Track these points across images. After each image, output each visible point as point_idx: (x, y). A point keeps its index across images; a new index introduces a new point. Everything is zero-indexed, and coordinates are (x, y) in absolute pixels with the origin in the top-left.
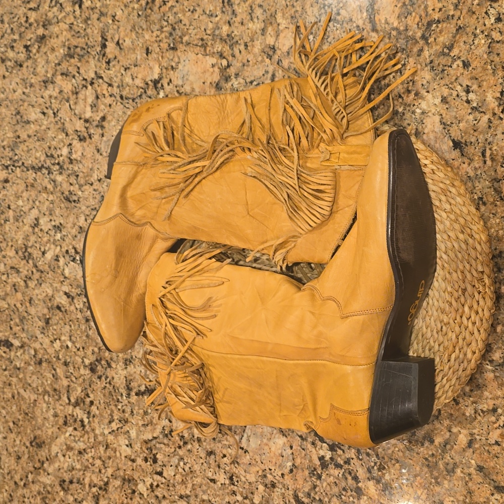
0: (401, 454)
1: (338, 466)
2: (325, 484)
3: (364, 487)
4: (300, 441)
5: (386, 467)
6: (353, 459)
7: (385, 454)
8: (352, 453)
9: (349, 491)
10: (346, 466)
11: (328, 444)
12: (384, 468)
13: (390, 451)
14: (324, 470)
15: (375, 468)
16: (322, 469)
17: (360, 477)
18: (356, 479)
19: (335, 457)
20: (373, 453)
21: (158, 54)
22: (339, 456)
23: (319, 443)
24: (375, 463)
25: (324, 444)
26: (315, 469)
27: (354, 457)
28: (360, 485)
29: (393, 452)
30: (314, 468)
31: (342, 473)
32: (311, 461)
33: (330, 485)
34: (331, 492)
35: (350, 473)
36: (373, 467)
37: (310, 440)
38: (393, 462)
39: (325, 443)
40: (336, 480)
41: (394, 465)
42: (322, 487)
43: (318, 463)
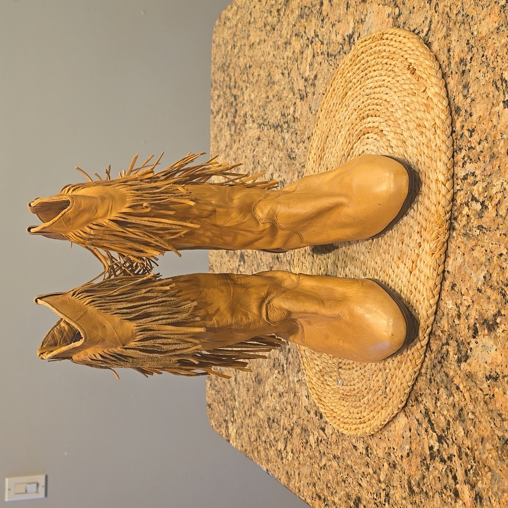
0: (493, 462)
1: (443, 461)
2: (431, 477)
3: (460, 489)
4: (417, 425)
5: (480, 474)
6: (454, 456)
7: (480, 459)
8: (454, 450)
9: (449, 490)
10: (448, 463)
11: (437, 435)
12: (478, 474)
13: (484, 457)
14: (432, 461)
15: (471, 472)
16: (431, 460)
17: (458, 478)
18: (455, 478)
19: (441, 449)
20: (471, 454)
21: (354, 7)
22: (445, 449)
23: (430, 431)
24: (472, 468)
25: (434, 434)
26: (425, 459)
27: (456, 454)
28: (458, 486)
29: (487, 458)
30: (425, 457)
31: (444, 469)
32: (423, 449)
33: (435, 479)
34: (435, 487)
35: (451, 471)
36: (469, 470)
37: (424, 426)
38: (486, 469)
39: (435, 432)
40: (439, 475)
41: (487, 473)
42: (429, 479)
43: (428, 452)
